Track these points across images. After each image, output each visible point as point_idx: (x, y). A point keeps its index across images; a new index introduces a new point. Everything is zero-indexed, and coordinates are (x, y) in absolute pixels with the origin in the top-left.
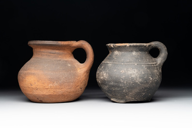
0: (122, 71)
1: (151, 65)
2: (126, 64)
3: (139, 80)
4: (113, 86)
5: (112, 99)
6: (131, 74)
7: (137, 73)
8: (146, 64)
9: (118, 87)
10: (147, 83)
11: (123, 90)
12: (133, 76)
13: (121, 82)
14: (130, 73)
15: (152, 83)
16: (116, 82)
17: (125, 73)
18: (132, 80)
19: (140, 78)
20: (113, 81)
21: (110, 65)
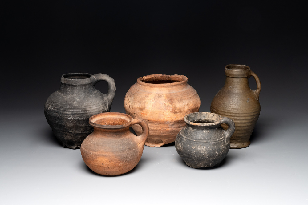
0: (194, 147)
1: (219, 141)
2: (197, 141)
3: (206, 155)
4: (187, 157)
5: (187, 164)
6: (200, 151)
7: (205, 149)
8: (214, 141)
9: (191, 158)
10: (214, 156)
11: (194, 161)
12: (202, 152)
13: (192, 156)
14: (199, 149)
15: (218, 156)
16: (189, 155)
17: (196, 149)
18: (201, 155)
19: (207, 153)
20: (186, 154)
21: (185, 139)
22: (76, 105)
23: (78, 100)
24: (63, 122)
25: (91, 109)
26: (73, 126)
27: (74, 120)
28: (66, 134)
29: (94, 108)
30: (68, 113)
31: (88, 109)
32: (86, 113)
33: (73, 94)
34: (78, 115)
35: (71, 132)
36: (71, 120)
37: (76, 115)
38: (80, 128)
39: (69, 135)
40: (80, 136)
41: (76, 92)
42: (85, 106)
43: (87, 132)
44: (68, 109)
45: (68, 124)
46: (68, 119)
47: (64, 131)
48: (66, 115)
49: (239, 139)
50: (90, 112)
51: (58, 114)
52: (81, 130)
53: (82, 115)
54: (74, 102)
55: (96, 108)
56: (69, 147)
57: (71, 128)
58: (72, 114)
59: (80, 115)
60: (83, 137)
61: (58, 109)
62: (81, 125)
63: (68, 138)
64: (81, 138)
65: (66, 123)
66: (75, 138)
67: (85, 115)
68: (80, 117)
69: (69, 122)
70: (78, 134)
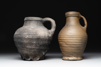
22: (31, 30)
23: (32, 27)
24: (22, 40)
25: (40, 32)
26: (28, 43)
27: (29, 39)
28: (24, 49)
29: (42, 33)
30: (26, 34)
31: (38, 32)
32: (37, 35)
33: (30, 25)
34: (31, 36)
35: (27, 47)
36: (27, 38)
37: (30, 35)
38: (33, 44)
39: (26, 50)
40: (33, 51)
41: (32, 24)
42: (37, 31)
43: (37, 48)
44: (26, 32)
45: (25, 41)
46: (25, 38)
47: (23, 47)
48: (24, 36)
49: (74, 54)
50: (39, 34)
51: (19, 36)
52: (33, 46)
53: (34, 35)
54: (30, 29)
55: (43, 32)
56: (27, 60)
57: (27, 44)
58: (28, 35)
59: (33, 35)
60: (35, 51)
61: (20, 33)
62: (33, 42)
63: (25, 52)
64: (33, 52)
65: (24, 41)
66: (29, 52)
67: (36, 36)
68: (33, 36)
69: (26, 40)
70: (31, 49)
